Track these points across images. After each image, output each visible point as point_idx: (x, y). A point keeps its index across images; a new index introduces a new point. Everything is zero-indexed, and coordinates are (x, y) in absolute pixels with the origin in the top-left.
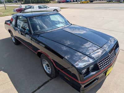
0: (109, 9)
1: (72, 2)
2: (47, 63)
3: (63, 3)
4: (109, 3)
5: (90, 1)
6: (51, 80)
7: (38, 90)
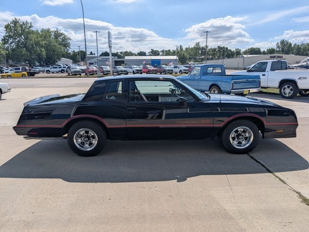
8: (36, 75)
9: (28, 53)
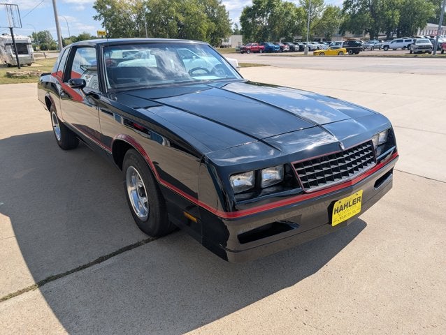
0: (413, 71)
1: (286, 51)
2: (142, 184)
3: (255, 52)
4: (415, 57)
5: (348, 50)
6: (147, 241)
7: (95, 266)
8: (361, 52)
9: (373, 21)
